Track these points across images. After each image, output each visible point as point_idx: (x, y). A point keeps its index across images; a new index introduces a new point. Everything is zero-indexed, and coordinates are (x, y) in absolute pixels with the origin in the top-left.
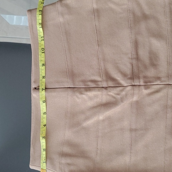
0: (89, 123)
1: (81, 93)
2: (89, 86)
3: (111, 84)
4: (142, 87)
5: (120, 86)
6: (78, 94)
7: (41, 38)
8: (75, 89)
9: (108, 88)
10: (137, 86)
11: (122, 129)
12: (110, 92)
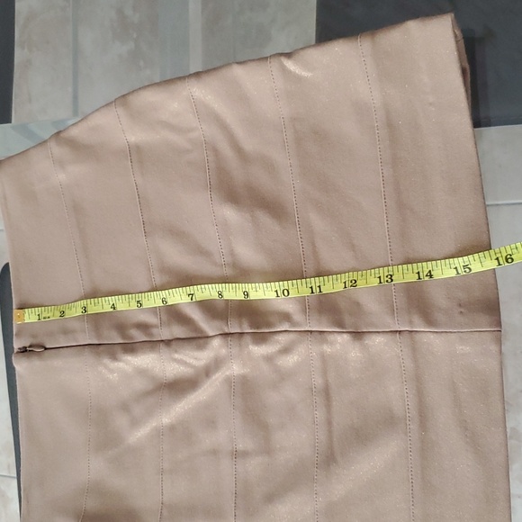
0: (140, 434)
1: (114, 358)
2: (131, 338)
3: (178, 331)
4: (248, 339)
5: (199, 335)
6: (107, 361)
7: (318, 285)
8: (101, 348)
9: (173, 343)
10: (236, 336)
11: (214, 452)
12: (176, 352)
